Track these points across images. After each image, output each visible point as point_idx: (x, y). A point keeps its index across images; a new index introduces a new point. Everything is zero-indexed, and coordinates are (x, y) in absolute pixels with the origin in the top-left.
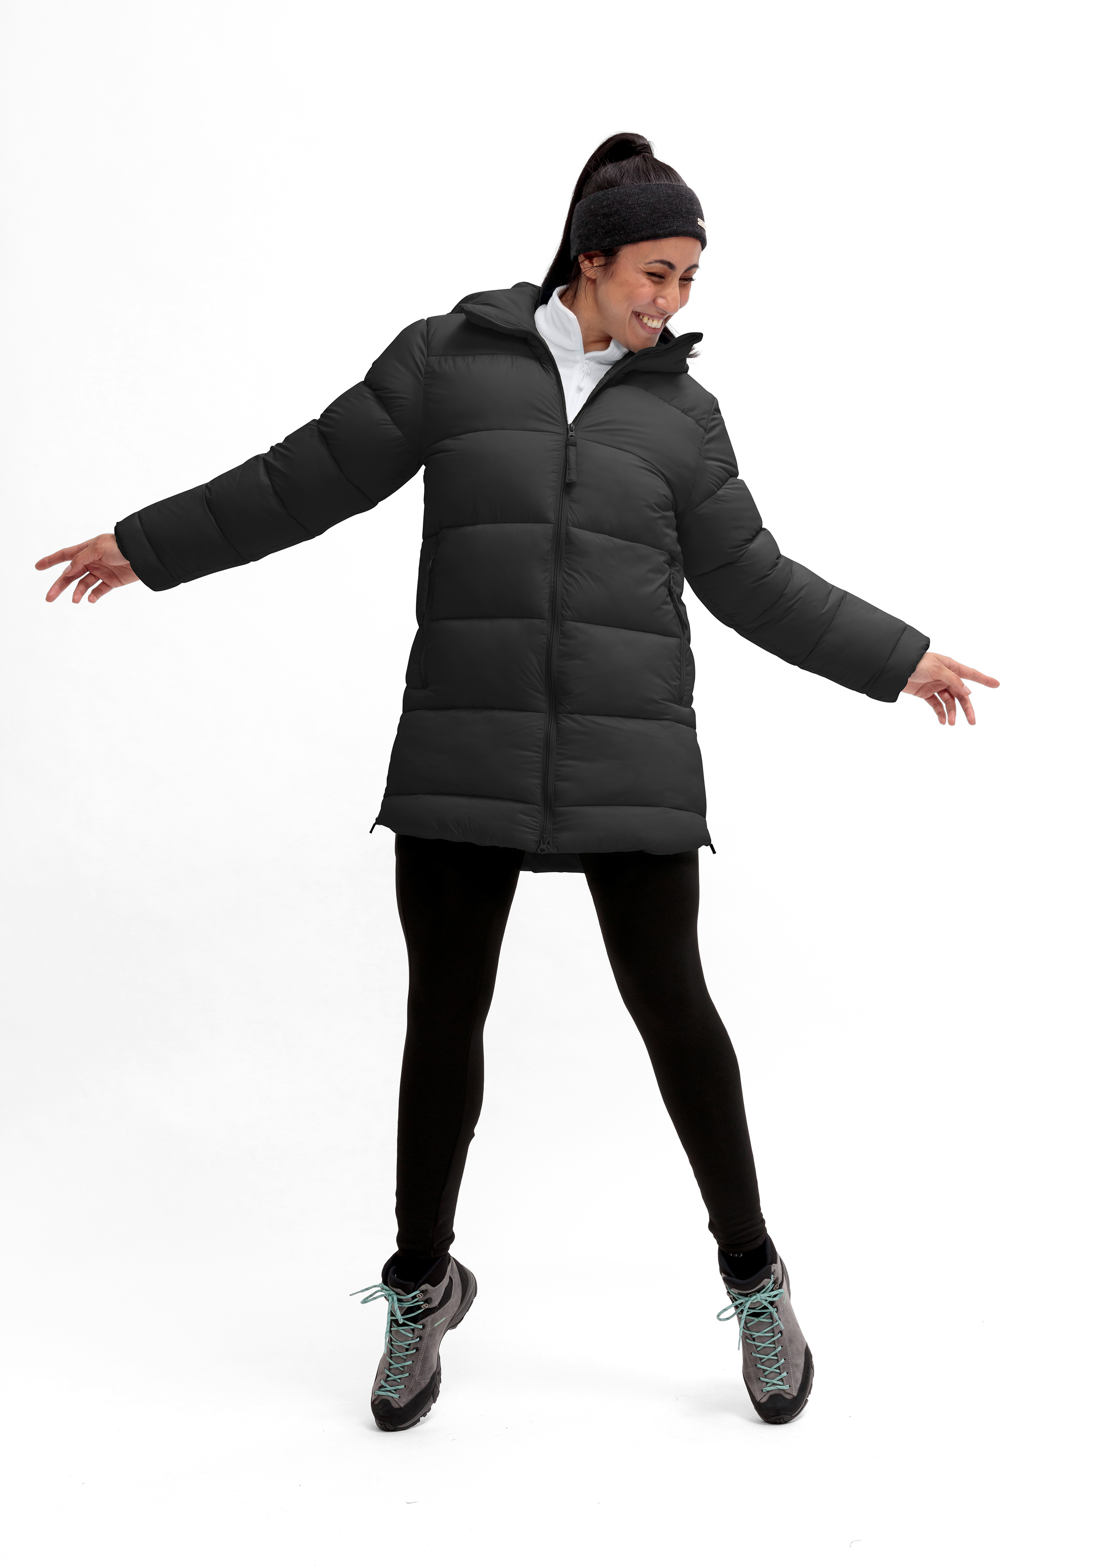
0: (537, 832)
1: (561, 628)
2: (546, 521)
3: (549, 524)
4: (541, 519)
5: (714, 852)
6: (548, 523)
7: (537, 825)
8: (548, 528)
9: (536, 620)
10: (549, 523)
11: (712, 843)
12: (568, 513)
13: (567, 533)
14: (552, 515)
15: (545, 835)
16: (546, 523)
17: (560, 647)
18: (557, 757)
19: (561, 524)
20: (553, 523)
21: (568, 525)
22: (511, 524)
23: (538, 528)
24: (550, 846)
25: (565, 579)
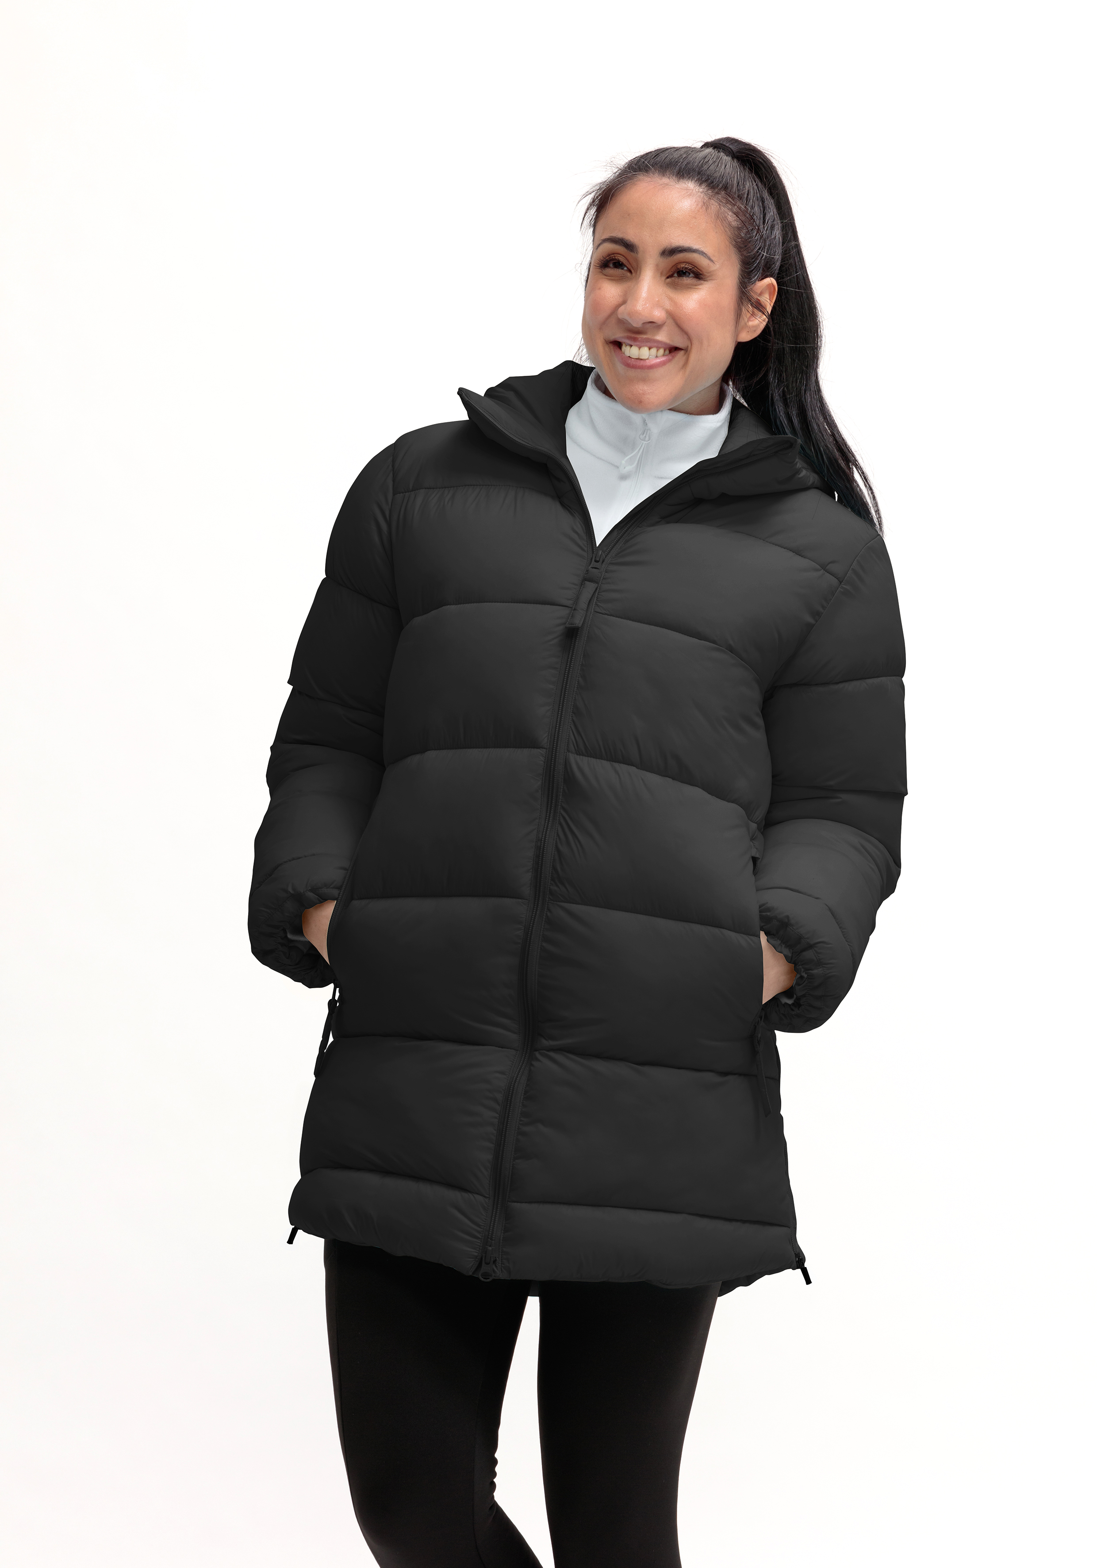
0: (477, 1241)
1: (549, 914)
2: (532, 744)
3: (539, 750)
4: (526, 741)
5: (808, 1281)
6: (537, 748)
7: (479, 1229)
8: (536, 757)
9: (508, 899)
10: (539, 748)
11: (806, 1265)
12: (571, 732)
13: (567, 763)
14: (544, 737)
15: (490, 1248)
16: (534, 748)
17: (544, 944)
18: (522, 1119)
19: (556, 748)
20: (545, 749)
21: (568, 751)
22: (479, 750)
23: (521, 755)
24: (496, 1267)
25: (557, 833)
